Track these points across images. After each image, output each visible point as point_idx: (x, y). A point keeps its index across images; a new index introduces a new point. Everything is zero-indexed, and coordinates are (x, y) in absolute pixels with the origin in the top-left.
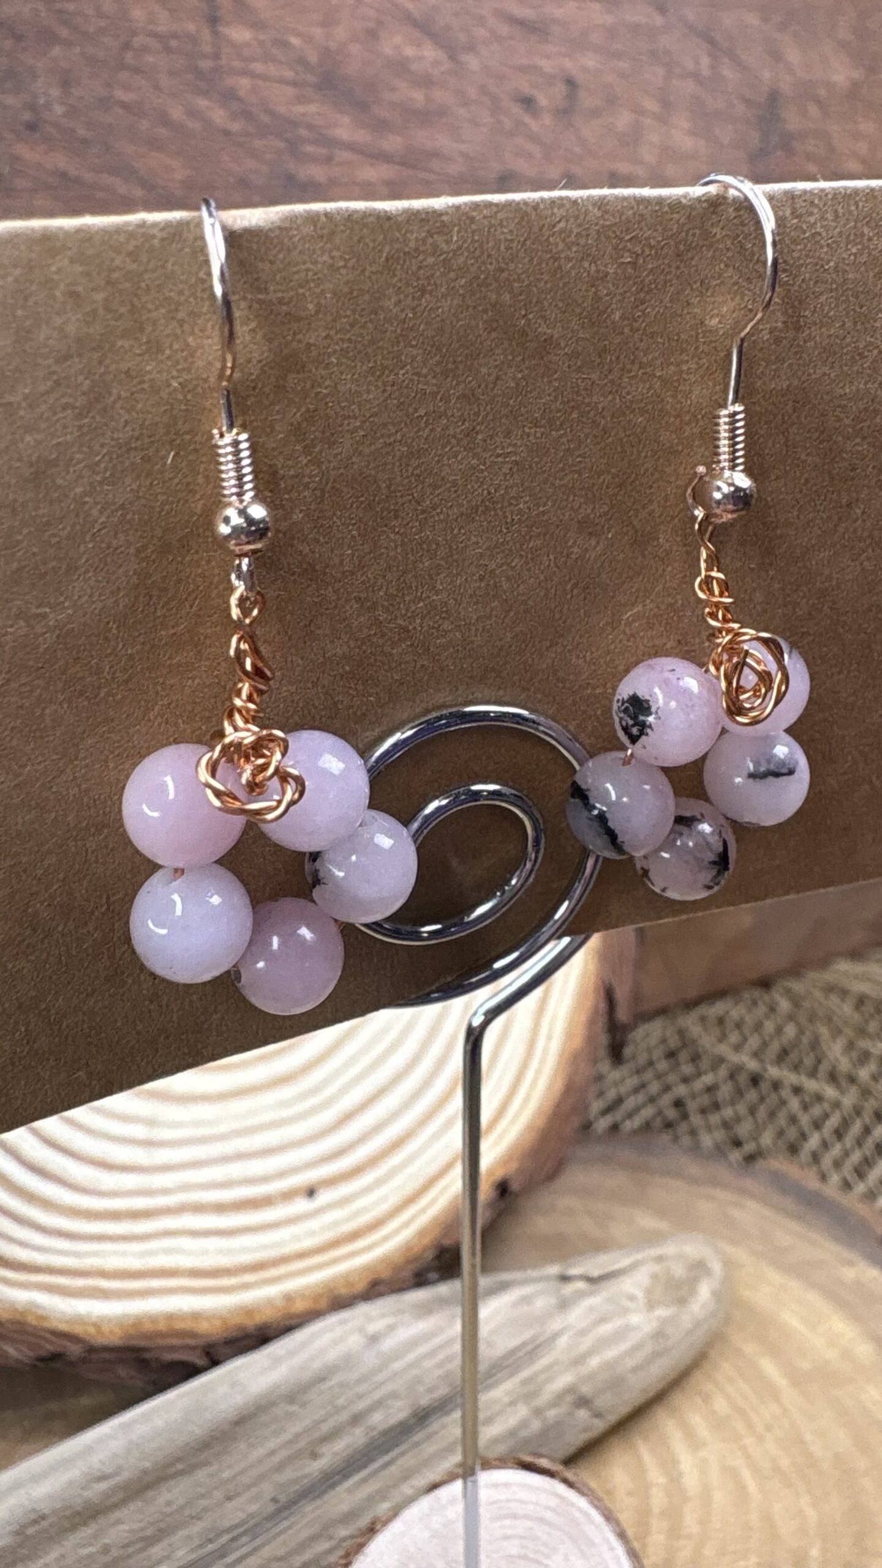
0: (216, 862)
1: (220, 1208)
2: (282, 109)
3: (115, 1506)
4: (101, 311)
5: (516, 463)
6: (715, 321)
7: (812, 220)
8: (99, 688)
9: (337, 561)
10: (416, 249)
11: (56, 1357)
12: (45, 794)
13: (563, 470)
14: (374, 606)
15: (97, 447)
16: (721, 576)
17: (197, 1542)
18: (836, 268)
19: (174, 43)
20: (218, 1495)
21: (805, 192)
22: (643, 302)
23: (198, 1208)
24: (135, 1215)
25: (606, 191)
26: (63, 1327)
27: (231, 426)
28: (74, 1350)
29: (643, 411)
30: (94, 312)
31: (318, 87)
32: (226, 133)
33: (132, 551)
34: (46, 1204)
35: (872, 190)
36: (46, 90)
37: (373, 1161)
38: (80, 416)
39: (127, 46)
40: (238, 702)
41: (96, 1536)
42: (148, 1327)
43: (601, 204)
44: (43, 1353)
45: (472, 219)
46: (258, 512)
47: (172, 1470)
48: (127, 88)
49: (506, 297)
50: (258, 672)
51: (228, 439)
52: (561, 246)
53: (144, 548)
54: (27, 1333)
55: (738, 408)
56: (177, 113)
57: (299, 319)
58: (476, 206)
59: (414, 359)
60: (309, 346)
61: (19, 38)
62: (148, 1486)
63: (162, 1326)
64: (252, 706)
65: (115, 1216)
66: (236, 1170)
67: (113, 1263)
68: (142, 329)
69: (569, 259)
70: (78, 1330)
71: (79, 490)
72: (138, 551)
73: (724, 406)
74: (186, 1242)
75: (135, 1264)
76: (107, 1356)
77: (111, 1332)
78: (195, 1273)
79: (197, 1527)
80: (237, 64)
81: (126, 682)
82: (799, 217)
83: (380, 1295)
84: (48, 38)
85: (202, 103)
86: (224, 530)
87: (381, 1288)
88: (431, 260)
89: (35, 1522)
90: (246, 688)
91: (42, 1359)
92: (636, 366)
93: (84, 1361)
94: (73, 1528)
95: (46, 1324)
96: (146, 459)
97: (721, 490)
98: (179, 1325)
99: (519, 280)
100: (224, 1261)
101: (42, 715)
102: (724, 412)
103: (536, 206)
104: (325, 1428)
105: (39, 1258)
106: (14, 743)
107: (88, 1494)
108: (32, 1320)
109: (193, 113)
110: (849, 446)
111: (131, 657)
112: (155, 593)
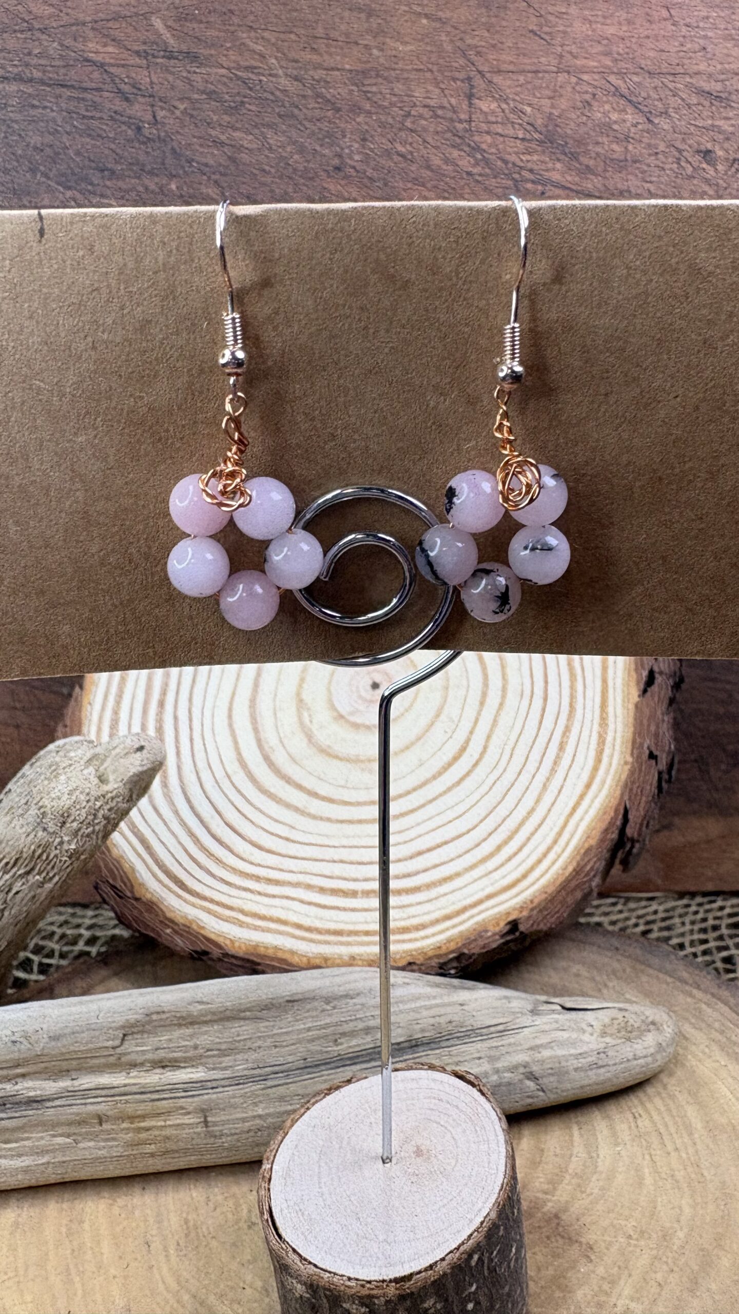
0: (211, 537)
1: (322, 890)
2: (513, 158)
3: (206, 1023)
4: (174, 251)
5: (392, 348)
6: (508, 276)
7: (567, 221)
8: (168, 439)
9: (292, 391)
10: (332, 229)
11: (205, 953)
12: (140, 490)
13: (421, 354)
14: (313, 419)
15: (170, 317)
16: (508, 424)
17: (250, 1065)
18: (584, 250)
19: (440, 112)
20: (269, 1042)
21: (562, 206)
22: (463, 263)
23: (309, 887)
24: (269, 881)
25: (440, 202)
26: (213, 937)
27: (233, 311)
28: (216, 952)
29: (467, 325)
30: (171, 251)
31: (541, 142)
32: (469, 174)
33: (185, 370)
34: (218, 861)
35: (608, 206)
36: (351, 145)
37: (429, 886)
38: (162, 300)
39: (408, 114)
40: (229, 454)
41: (192, 1036)
42: (262, 951)
43: (437, 209)
44: (199, 949)
45: (363, 215)
46: (241, 355)
47: (242, 1015)
48: (404, 143)
49: (382, 256)
50: (240, 442)
51: (230, 317)
52: (414, 230)
53: (191, 370)
54: (191, 934)
55: (517, 325)
56: (436, 161)
57: (270, 261)
58: (365, 208)
59: (332, 286)
60: (276, 274)
61: (338, 110)
62: (228, 1019)
63: (270, 952)
64: (236, 457)
65: (258, 878)
66: (337, 869)
67: (249, 907)
68: (193, 260)
69: (419, 238)
70: (220, 940)
71: (161, 336)
72: (189, 371)
73: (509, 323)
74: (296, 905)
75: (263, 911)
76: (235, 961)
77: (240, 947)
78: (299, 926)
79: (253, 1056)
80: (484, 127)
81: (181, 439)
82: (559, 220)
83: (413, 971)
84: (356, 109)
85: (455, 153)
86: (222, 361)
87: (415, 967)
88: (340, 235)
89: (158, 1013)
90: (234, 449)
91: (196, 952)
92: (462, 299)
93: (220, 960)
94: (180, 1025)
95: (202, 932)
96: (193, 324)
97: (503, 372)
98: (280, 955)
99: (390, 247)
100: (318, 924)
101: (139, 449)
102: (508, 327)
103: (399, 209)
104: (346, 1028)
105: (207, 892)
106: (126, 460)
107: (191, 1008)
108: (194, 927)
109: (447, 161)
110: (602, 357)
111: (183, 426)
112: (197, 393)
